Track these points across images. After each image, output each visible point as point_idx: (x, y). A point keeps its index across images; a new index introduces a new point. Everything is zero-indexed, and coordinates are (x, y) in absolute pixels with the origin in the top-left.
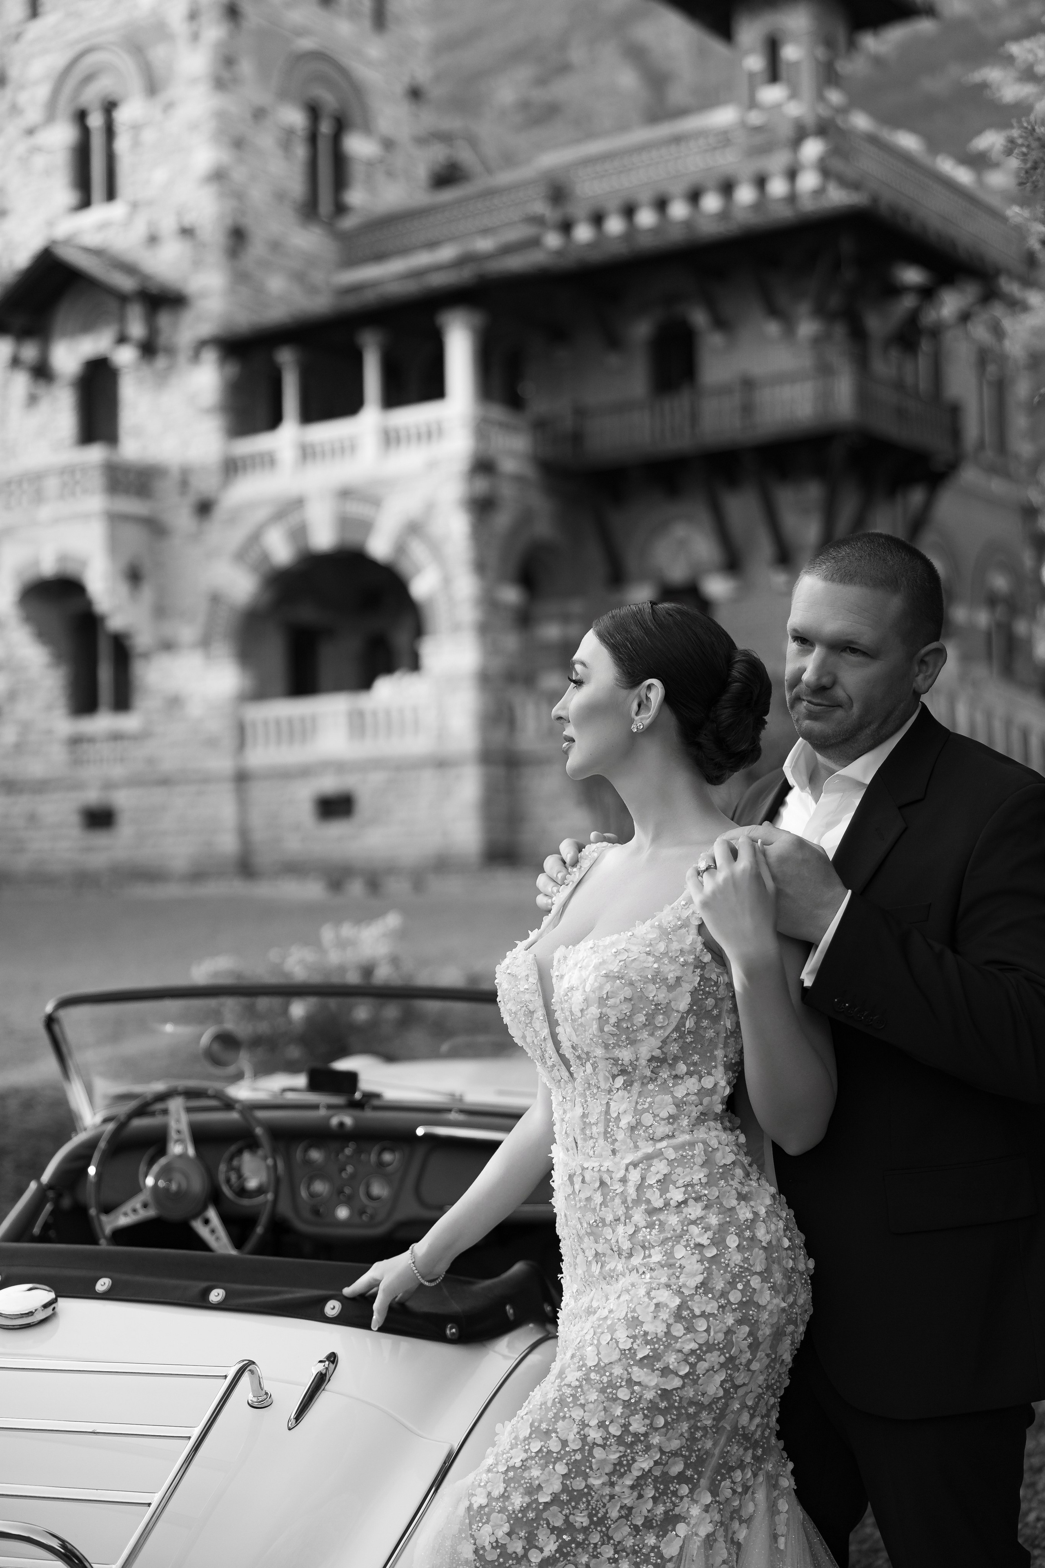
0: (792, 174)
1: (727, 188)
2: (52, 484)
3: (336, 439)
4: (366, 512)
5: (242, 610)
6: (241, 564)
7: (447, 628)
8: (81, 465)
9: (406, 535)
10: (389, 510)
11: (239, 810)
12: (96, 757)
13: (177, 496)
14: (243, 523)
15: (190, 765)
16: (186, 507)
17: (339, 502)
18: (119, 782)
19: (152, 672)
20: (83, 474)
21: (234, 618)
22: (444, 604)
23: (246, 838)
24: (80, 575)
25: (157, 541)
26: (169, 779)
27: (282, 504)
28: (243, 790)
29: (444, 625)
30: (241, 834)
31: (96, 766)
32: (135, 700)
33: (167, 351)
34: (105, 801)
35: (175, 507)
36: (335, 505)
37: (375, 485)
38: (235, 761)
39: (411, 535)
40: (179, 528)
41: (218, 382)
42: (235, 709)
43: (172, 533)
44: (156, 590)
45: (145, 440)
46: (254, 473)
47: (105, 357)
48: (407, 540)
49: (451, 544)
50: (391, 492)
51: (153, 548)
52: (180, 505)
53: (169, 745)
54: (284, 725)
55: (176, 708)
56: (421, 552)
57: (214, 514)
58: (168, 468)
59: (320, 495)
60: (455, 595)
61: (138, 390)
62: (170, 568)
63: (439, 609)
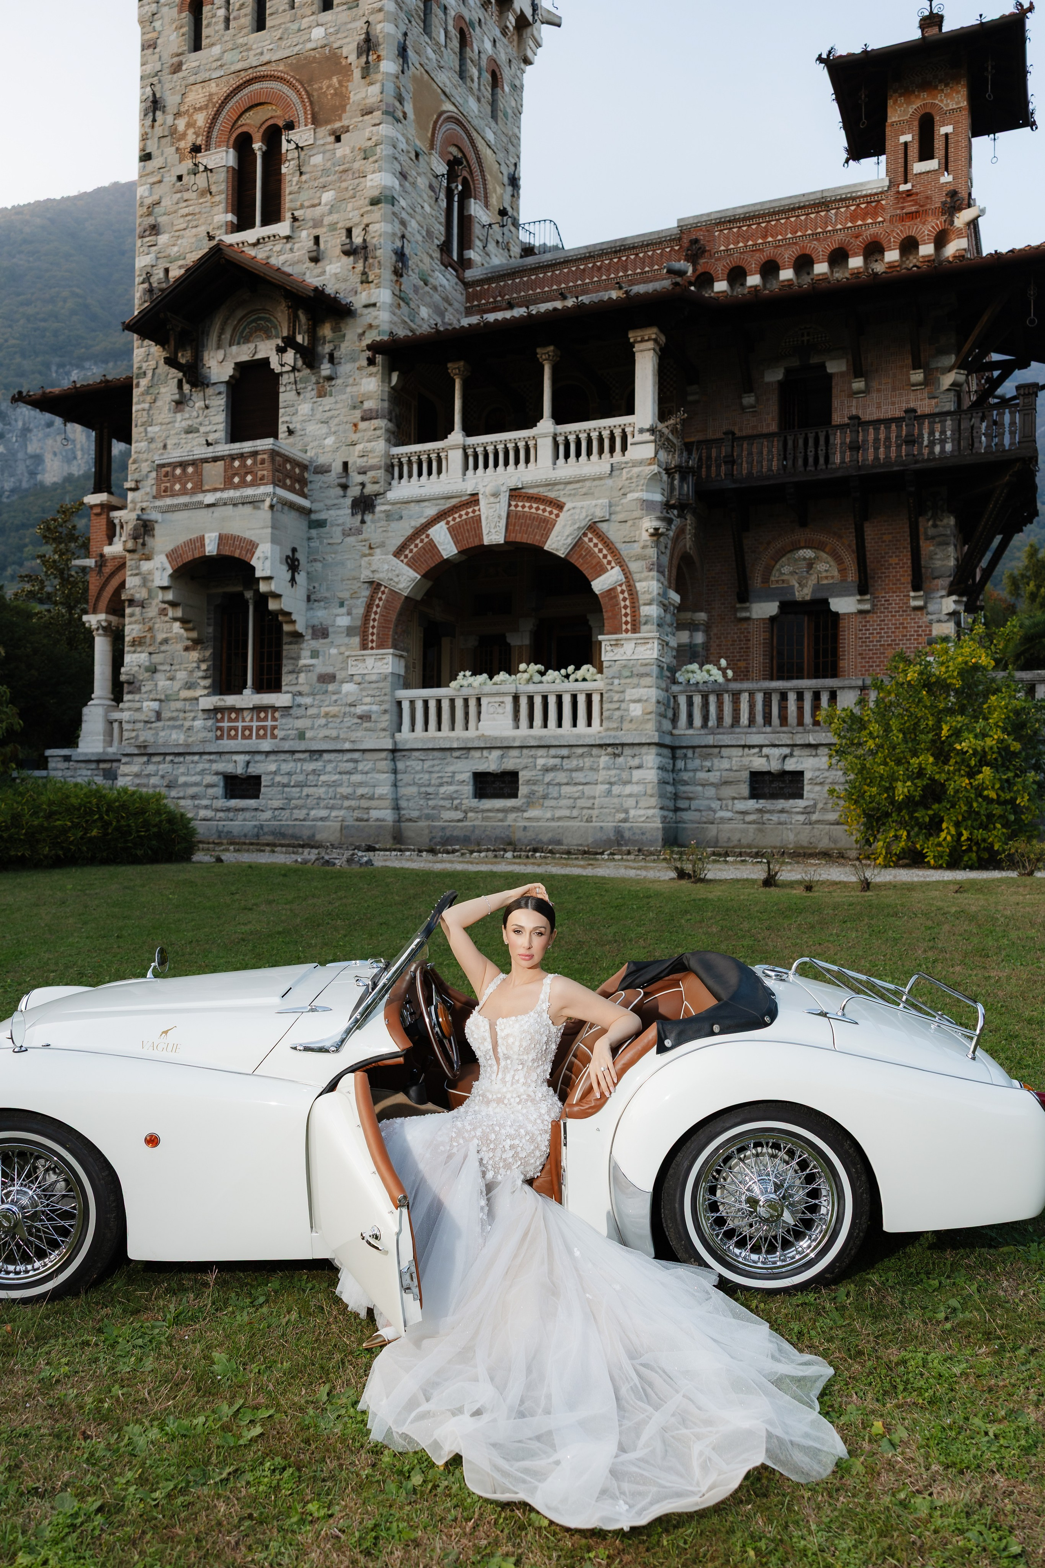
0: (941, 240)
1: (874, 250)
2: (214, 472)
3: (511, 446)
4: (540, 512)
5: (406, 597)
6: (402, 558)
7: (626, 623)
8: (254, 454)
9: (585, 534)
10: (572, 511)
11: (395, 785)
12: (244, 728)
13: (339, 491)
14: (410, 517)
15: (345, 740)
16: (348, 501)
17: (513, 503)
18: (268, 753)
19: (306, 653)
20: (255, 463)
21: (398, 605)
22: (625, 599)
23: (403, 812)
24: (249, 555)
25: (314, 532)
26: (321, 752)
27: (454, 502)
28: (400, 765)
29: (624, 619)
30: (397, 808)
31: (244, 737)
32: (286, 679)
33: (332, 359)
34: (253, 770)
35: (336, 501)
36: (510, 505)
37: (557, 487)
38: (393, 736)
39: (590, 535)
40: (340, 522)
41: (387, 389)
42: (394, 688)
43: (332, 526)
44: (310, 577)
45: (306, 439)
46: (420, 474)
47: (266, 361)
48: (586, 539)
49: (635, 545)
50: (575, 495)
51: (309, 539)
52: (342, 500)
53: (322, 721)
54: (445, 705)
55: (331, 687)
56: (600, 551)
57: (378, 509)
58: (330, 466)
59: (496, 495)
60: (637, 592)
61: (299, 394)
62: (329, 558)
63: (618, 604)
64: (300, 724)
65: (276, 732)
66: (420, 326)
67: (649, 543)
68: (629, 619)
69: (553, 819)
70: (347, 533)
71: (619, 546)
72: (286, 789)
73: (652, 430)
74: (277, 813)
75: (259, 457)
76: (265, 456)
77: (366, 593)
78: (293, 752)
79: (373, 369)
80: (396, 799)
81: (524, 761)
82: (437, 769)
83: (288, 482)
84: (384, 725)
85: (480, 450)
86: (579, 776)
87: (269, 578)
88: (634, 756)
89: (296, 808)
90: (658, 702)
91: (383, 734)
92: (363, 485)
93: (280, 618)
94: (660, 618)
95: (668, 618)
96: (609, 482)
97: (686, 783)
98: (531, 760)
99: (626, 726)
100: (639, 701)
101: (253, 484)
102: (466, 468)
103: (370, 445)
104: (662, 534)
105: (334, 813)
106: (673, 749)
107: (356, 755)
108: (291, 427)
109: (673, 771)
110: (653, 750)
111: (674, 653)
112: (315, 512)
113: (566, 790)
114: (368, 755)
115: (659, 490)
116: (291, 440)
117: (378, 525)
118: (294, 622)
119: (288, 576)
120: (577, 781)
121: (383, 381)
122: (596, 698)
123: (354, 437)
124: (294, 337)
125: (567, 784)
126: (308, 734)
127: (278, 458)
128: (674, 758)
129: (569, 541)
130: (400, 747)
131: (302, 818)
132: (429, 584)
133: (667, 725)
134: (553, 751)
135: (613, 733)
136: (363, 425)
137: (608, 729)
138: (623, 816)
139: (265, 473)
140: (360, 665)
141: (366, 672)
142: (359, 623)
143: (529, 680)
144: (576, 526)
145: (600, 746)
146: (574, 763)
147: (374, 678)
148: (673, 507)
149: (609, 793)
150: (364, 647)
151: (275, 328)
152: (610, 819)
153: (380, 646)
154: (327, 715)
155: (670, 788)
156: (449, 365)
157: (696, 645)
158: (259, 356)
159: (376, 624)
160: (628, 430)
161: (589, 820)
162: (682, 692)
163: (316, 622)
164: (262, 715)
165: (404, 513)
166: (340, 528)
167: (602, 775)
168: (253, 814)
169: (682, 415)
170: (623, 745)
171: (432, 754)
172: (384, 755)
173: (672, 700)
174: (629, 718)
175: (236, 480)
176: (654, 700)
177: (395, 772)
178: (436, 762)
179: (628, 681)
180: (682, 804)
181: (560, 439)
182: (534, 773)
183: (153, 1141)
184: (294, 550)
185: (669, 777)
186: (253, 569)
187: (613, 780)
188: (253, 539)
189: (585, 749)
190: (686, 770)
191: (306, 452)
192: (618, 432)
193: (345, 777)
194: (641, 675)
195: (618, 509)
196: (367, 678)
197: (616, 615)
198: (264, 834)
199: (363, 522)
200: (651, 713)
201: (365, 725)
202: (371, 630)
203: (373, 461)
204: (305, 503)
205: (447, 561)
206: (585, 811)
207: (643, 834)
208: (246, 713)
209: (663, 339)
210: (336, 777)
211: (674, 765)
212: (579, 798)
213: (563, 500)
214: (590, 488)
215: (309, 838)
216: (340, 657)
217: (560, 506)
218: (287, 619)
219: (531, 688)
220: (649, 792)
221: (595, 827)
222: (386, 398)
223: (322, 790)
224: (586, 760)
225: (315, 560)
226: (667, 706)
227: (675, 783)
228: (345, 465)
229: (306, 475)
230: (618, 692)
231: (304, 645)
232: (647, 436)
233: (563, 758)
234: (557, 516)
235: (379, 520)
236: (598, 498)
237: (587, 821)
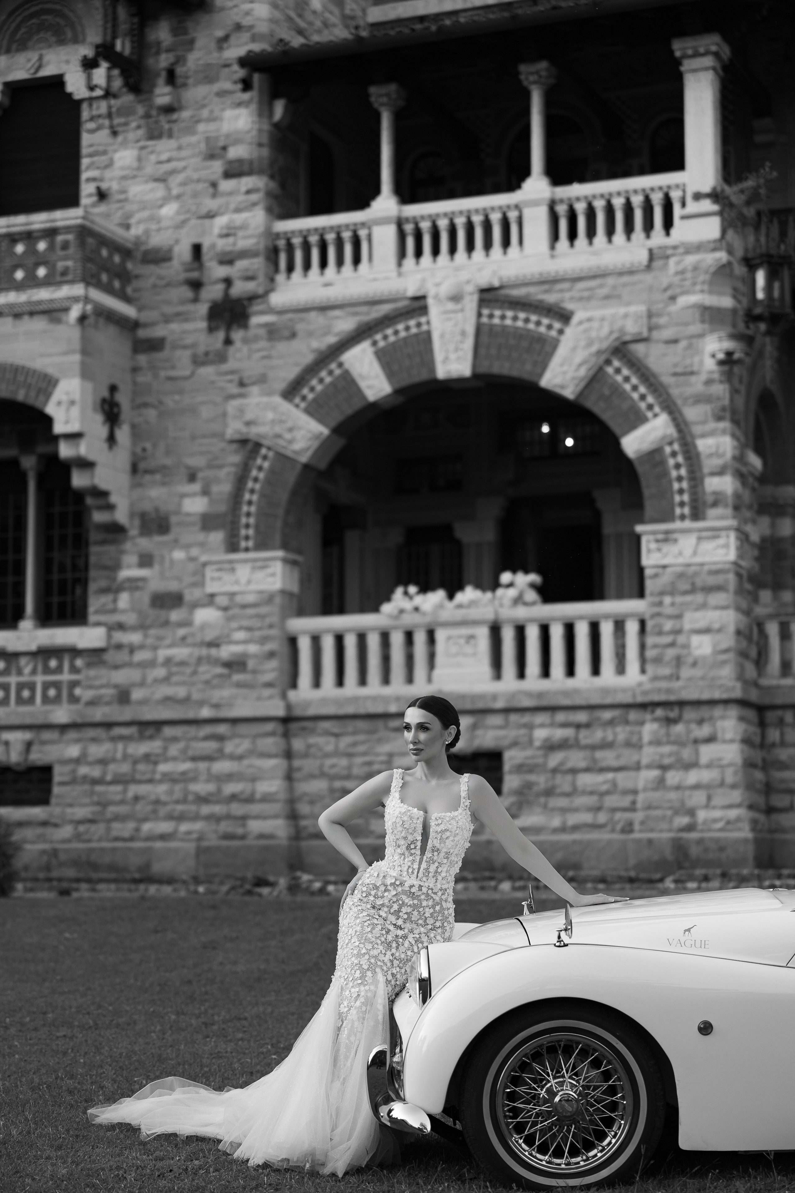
3: (477, 219)
4: (531, 326)
5: (306, 467)
6: (297, 400)
7: (682, 504)
8: (51, 233)
9: (608, 362)
10: (586, 325)
11: (289, 777)
12: (21, 687)
13: (187, 292)
14: (310, 334)
15: (201, 703)
16: (203, 309)
17: (486, 312)
18: (63, 728)
19: (129, 559)
20: (51, 247)
21: (291, 477)
22: (678, 466)
23: (303, 823)
24: (42, 398)
25: (142, 359)
26: (158, 725)
27: (385, 309)
28: (298, 744)
29: (677, 498)
30: (293, 816)
31: (20, 701)
32: (95, 603)
33: (171, 77)
34: (37, 757)
35: (181, 309)
36: (479, 315)
37: (559, 286)
38: (284, 696)
39: (616, 363)
40: (189, 341)
41: (266, 127)
42: (285, 616)
43: (175, 347)
44: (136, 433)
45: (128, 207)
46: (323, 264)
47: (58, 81)
48: (610, 370)
49: (693, 379)
50: (589, 299)
51: (135, 370)
52: (191, 307)
53: (160, 672)
54: (373, 642)
55: (175, 615)
56: (635, 388)
57: (255, 320)
58: (170, 250)
59: (456, 298)
60: (698, 455)
61: (115, 133)
62: (169, 402)
63: (665, 474)
64: (120, 677)
65: (78, 691)
66: (311, 24)
67: (716, 376)
68: (686, 498)
69: (563, 829)
70: (198, 361)
71: (667, 380)
72: (99, 788)
73: (715, 196)
74: (82, 828)
75: (60, 238)
76: (70, 237)
77: (235, 458)
78: (108, 725)
79: (246, 96)
80: (292, 802)
81: (512, 734)
82: (361, 748)
83: (104, 277)
84: (269, 677)
85: (425, 226)
86: (607, 757)
87: (75, 437)
88: (701, 722)
89: (117, 818)
90: (738, 632)
91: (267, 692)
92: (228, 282)
93: (89, 501)
94: (737, 496)
95: (747, 496)
96: (648, 278)
97: (783, 766)
98: (523, 731)
99: (686, 672)
100: (707, 631)
101: (48, 282)
102: (402, 254)
103: (240, 218)
104: (739, 362)
105: (184, 827)
106: (761, 709)
107: (222, 729)
108: (104, 186)
109: (762, 746)
110: (733, 712)
111: (756, 553)
112: (146, 325)
113: (585, 780)
114: (242, 729)
115: (729, 290)
116: (102, 208)
117: (255, 346)
118: (111, 507)
119: (103, 431)
120: (604, 764)
121: (260, 115)
122: (632, 628)
123: (211, 204)
124: (113, 45)
125: (587, 770)
126: (136, 695)
127: (90, 241)
128: (762, 724)
129: (583, 372)
130: (298, 712)
131: (126, 834)
132: (341, 442)
133: (751, 671)
134: (561, 717)
135: (664, 684)
136: (226, 185)
137: (655, 678)
138: (685, 820)
139: (70, 263)
140: (227, 577)
141: (235, 588)
142: (222, 508)
143: (518, 600)
144: (594, 348)
145: (644, 706)
146: (598, 735)
147: (251, 598)
148: (759, 318)
149: (660, 783)
150: (233, 547)
151: (72, 26)
152: (664, 826)
153: (261, 546)
154: (168, 661)
155: (759, 775)
156: (373, 90)
157: (781, 540)
158: (47, 71)
159: (253, 509)
160: (675, 195)
161: (628, 828)
162: (771, 617)
163: (147, 506)
164: (53, 663)
165: (300, 327)
166: (187, 353)
167: (648, 754)
168: (39, 830)
169: (768, 172)
170: (682, 704)
171: (351, 726)
172: (269, 727)
173: (755, 630)
174: (690, 660)
175: (19, 275)
176: (732, 629)
177: (289, 755)
178: (360, 737)
179: (688, 598)
180: (780, 801)
181: (562, 209)
182: (529, 753)
183: (706, 1028)
184: (113, 389)
185: (758, 756)
186: (48, 421)
187: (667, 761)
188: (50, 371)
189: (616, 713)
190: (783, 744)
191: (128, 227)
192: (657, 199)
193: (202, 766)
194: (709, 589)
195: (662, 321)
196: (239, 599)
197: (666, 493)
198: (61, 865)
199: (228, 342)
200: (726, 651)
201: (237, 677)
202: (244, 520)
203: (243, 243)
204: (128, 310)
205: (373, 406)
206: (618, 816)
207: (722, 849)
208: (23, 661)
209: (726, 52)
210: (186, 766)
211: (763, 736)
212: (608, 793)
213: (569, 306)
214: (614, 287)
215: (140, 869)
216: (191, 566)
217: (565, 317)
218: (100, 502)
219: (521, 613)
220: (730, 779)
221: (638, 841)
222: (265, 140)
223: (161, 790)
224: (619, 729)
225: (146, 405)
226: (749, 638)
227: (766, 766)
228: (197, 249)
229: (130, 266)
230: (670, 617)
231: (128, 546)
232: (708, 205)
233: (578, 726)
234: (561, 332)
235: (256, 338)
236: (628, 304)
237: (623, 831)
